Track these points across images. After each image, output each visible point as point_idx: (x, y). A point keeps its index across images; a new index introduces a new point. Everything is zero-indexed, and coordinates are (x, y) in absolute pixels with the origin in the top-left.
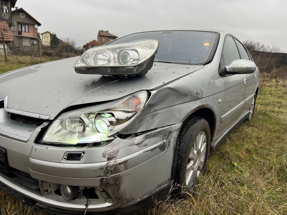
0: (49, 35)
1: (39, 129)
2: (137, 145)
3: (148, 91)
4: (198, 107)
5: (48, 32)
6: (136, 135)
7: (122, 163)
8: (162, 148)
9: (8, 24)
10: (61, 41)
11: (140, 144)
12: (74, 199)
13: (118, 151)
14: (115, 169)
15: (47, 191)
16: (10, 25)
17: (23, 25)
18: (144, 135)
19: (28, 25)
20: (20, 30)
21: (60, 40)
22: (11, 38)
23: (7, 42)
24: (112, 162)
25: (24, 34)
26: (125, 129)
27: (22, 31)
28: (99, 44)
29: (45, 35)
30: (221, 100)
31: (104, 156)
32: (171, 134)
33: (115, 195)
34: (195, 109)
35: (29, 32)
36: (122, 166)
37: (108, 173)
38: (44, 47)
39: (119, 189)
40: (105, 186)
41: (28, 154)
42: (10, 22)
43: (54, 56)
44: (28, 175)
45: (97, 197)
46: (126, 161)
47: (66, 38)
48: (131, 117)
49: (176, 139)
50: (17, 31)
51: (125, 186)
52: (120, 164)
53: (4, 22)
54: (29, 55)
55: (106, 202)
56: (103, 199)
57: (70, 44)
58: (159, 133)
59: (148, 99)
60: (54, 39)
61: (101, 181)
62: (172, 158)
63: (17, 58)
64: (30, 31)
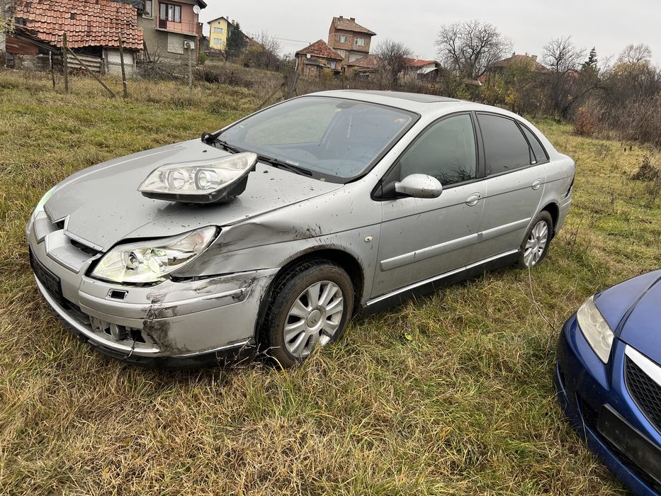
0: (224, 26)
1: (90, 261)
2: (195, 290)
3: (217, 227)
4: (310, 248)
5: (222, 18)
6: (200, 278)
7: (169, 308)
8: (238, 297)
9: (136, 10)
10: (250, 39)
11: (199, 289)
12: (123, 340)
13: (165, 295)
14: (161, 313)
15: (98, 328)
16: (140, 12)
17: (169, 6)
18: (208, 280)
19: (181, 6)
20: (163, 17)
21: (247, 37)
22: (139, 42)
23: (132, 52)
24: (156, 306)
25: (171, 27)
26: (179, 271)
27: (167, 19)
28: (329, 49)
29: (216, 25)
30: (370, 238)
31: (148, 298)
32: (255, 282)
33: (162, 341)
34: (304, 251)
35: (180, 22)
36: (170, 311)
37: (151, 316)
38: (213, 53)
39: (166, 335)
40: (149, 330)
41: (78, 286)
42: (141, 7)
43: (222, 83)
44: (78, 308)
45: (143, 341)
46: (176, 307)
47: (260, 33)
48: (188, 258)
49: (265, 289)
50: (158, 20)
51: (173, 334)
52: (166, 309)
53: (128, 7)
54: (174, 80)
55: (153, 347)
56: (150, 344)
57: (267, 48)
58: (233, 279)
59: (216, 237)
60: (236, 36)
61: (145, 323)
62: (257, 311)
63: (146, 89)
64: (183, 21)
